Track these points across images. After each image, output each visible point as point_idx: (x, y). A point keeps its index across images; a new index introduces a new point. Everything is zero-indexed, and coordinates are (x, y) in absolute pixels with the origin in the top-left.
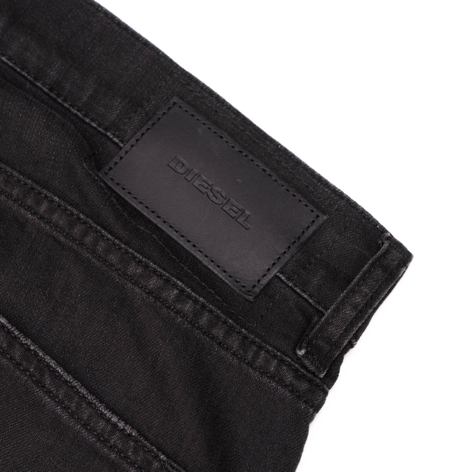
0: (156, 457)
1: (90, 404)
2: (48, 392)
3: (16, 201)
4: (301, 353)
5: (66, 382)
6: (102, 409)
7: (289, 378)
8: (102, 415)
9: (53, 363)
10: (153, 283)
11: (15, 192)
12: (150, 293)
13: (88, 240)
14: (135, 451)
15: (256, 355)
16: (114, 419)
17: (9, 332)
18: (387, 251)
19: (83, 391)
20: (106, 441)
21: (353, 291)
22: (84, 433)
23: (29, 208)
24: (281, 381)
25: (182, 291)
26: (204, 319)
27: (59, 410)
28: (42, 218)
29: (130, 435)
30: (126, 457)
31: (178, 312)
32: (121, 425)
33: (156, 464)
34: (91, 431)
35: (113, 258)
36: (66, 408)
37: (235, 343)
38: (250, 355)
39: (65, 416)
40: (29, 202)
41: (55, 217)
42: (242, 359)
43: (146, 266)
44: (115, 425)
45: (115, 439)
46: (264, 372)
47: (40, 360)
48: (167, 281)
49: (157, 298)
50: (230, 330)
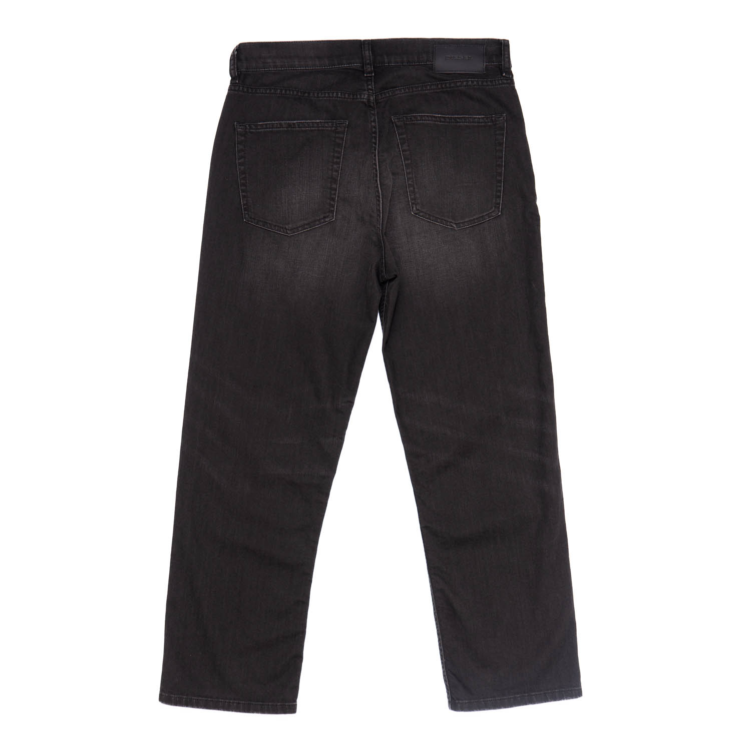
0: (492, 117)
1: (471, 118)
2: (460, 122)
3: (421, 90)
4: (504, 74)
5: (462, 117)
6: (474, 116)
7: (505, 82)
8: (475, 118)
9: (456, 116)
10: (465, 83)
11: (420, 89)
12: (465, 86)
13: (443, 86)
14: (487, 119)
15: (495, 82)
16: (478, 117)
17: (443, 117)
18: (504, 42)
19: (467, 116)
20: (479, 123)
21: (504, 55)
22: (474, 124)
23: (426, 90)
24: (504, 84)
25: (471, 81)
26: (480, 83)
27: (465, 124)
28: (429, 90)
29: (483, 118)
30: (486, 123)
31: (474, 86)
32: (480, 117)
33: (493, 118)
34: (475, 122)
35: (452, 85)
36: (466, 122)
37: (489, 83)
38: (494, 84)
39: (468, 124)
40: (424, 89)
41: (432, 87)
42: (493, 85)
43: (461, 81)
44: (479, 118)
45: (481, 120)
46: (500, 84)
47: (453, 118)
48: (467, 81)
49: (468, 86)
50: (487, 82)
